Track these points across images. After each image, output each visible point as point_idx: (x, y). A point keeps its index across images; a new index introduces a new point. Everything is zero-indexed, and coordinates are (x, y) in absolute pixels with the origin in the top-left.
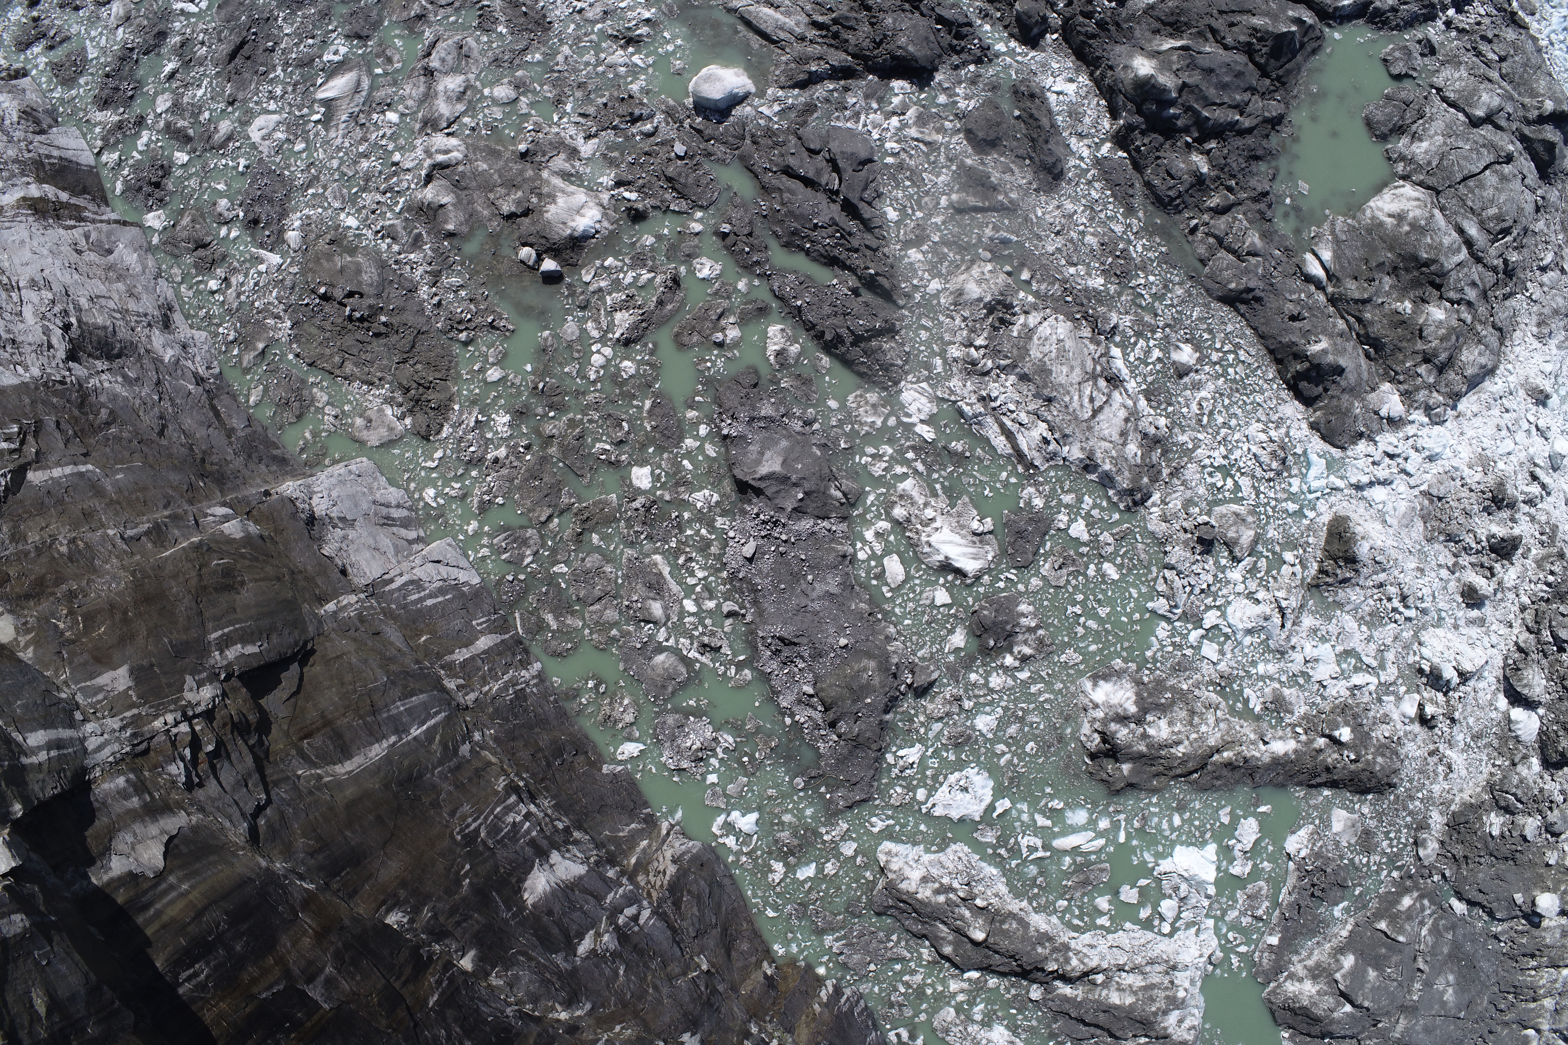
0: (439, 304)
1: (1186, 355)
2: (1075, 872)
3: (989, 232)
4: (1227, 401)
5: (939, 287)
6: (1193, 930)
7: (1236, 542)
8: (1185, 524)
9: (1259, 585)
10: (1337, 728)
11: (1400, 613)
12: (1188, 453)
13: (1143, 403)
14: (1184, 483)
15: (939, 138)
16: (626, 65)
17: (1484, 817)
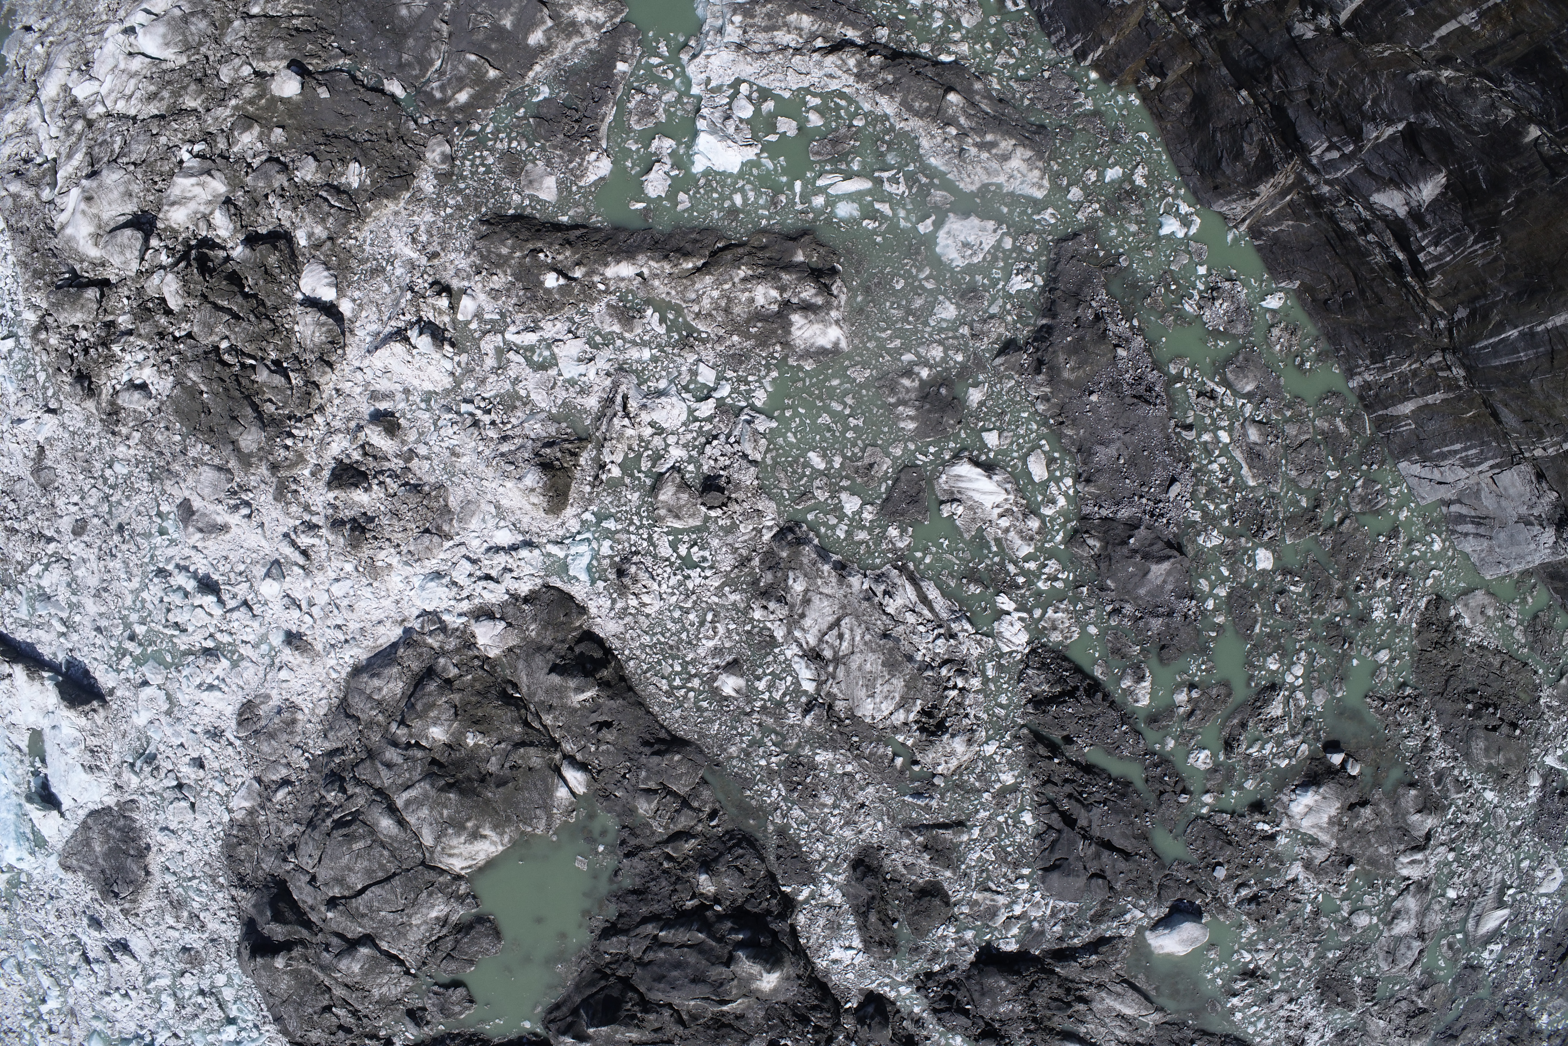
0: (1425, 720)
1: (729, 684)
2: (848, 153)
3: (934, 804)
5: (986, 747)
6: (713, 84)
7: (678, 489)
8: (737, 507)
9: (649, 442)
10: (561, 287)
11: (479, 408)
12: (729, 582)
13: (779, 633)
14: (734, 550)
15: (976, 896)
16: (1257, 951)
17: (368, 182)
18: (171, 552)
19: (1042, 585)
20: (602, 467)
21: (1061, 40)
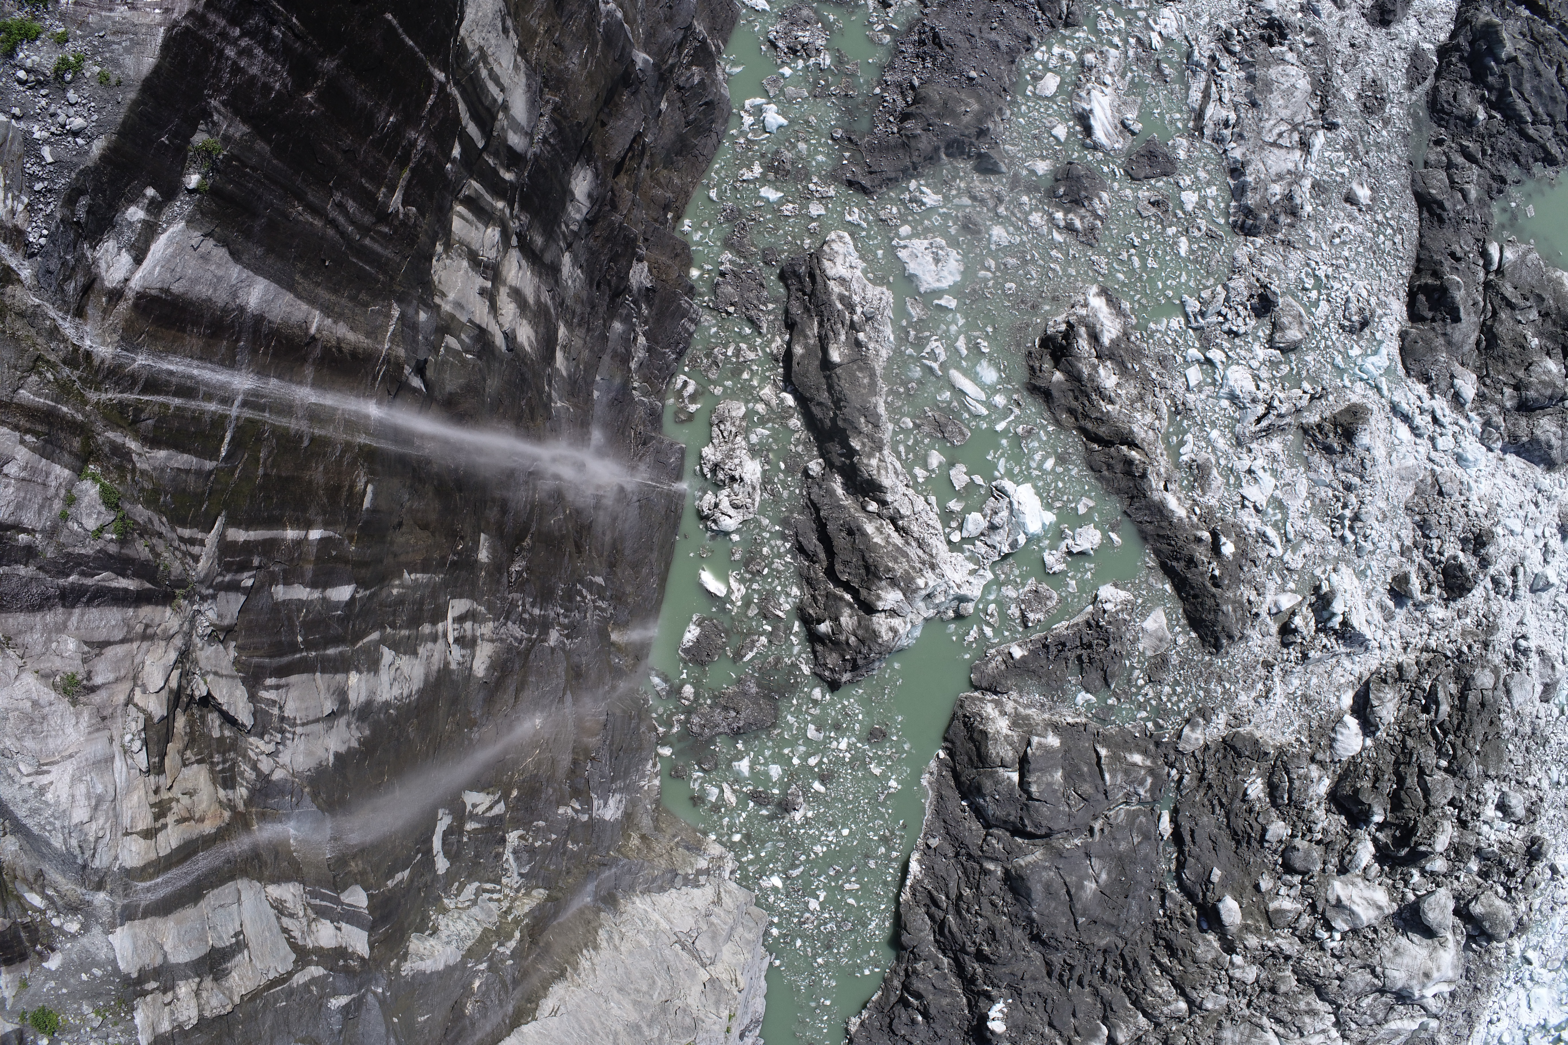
1: (1363, 193)
4: (1361, 249)
6: (972, 566)
7: (1282, 329)
9: (1269, 379)
10: (1226, 539)
11: (1343, 527)
12: (1306, 244)
13: (1307, 183)
14: (1285, 258)
17: (1254, 770)
20: (1312, 398)
21: (692, 320)
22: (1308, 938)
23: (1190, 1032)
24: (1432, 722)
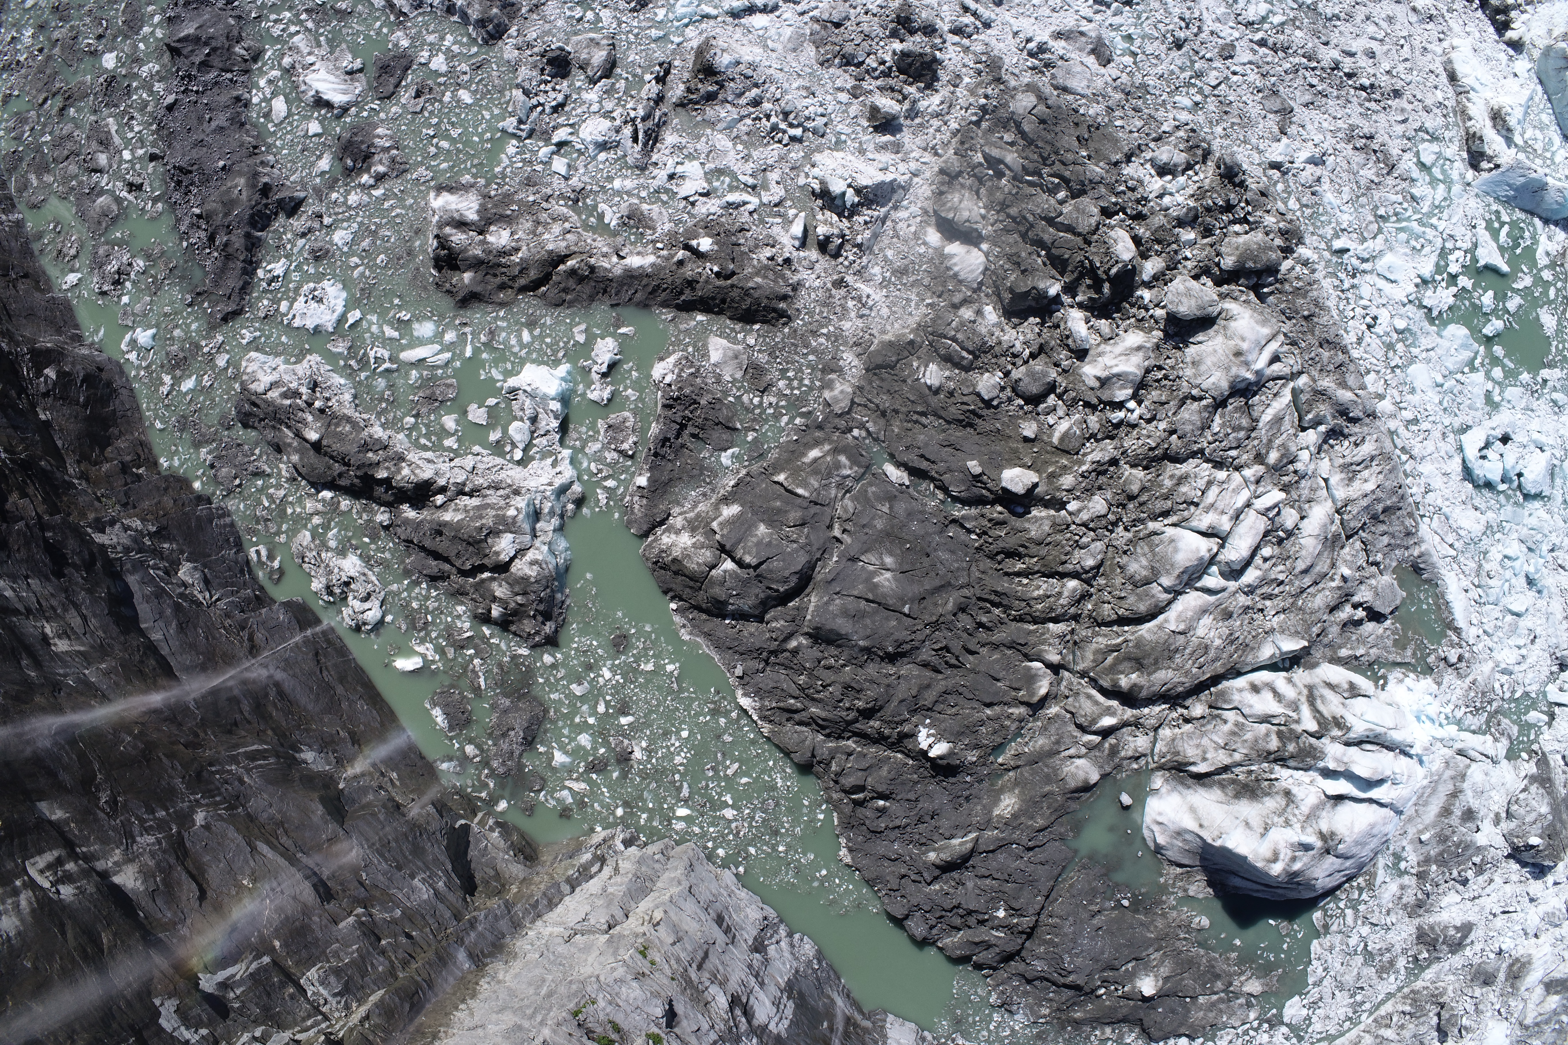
6: (549, 461)
7: (588, 64)
8: (537, 50)
9: (616, 104)
10: (696, 238)
11: (784, 132)
14: (543, 18)
17: (915, 364)
18: (1117, 20)
19: (288, 14)
21: (220, 517)
22: (1112, 431)
23: (1107, 597)
24: (1015, 178)
